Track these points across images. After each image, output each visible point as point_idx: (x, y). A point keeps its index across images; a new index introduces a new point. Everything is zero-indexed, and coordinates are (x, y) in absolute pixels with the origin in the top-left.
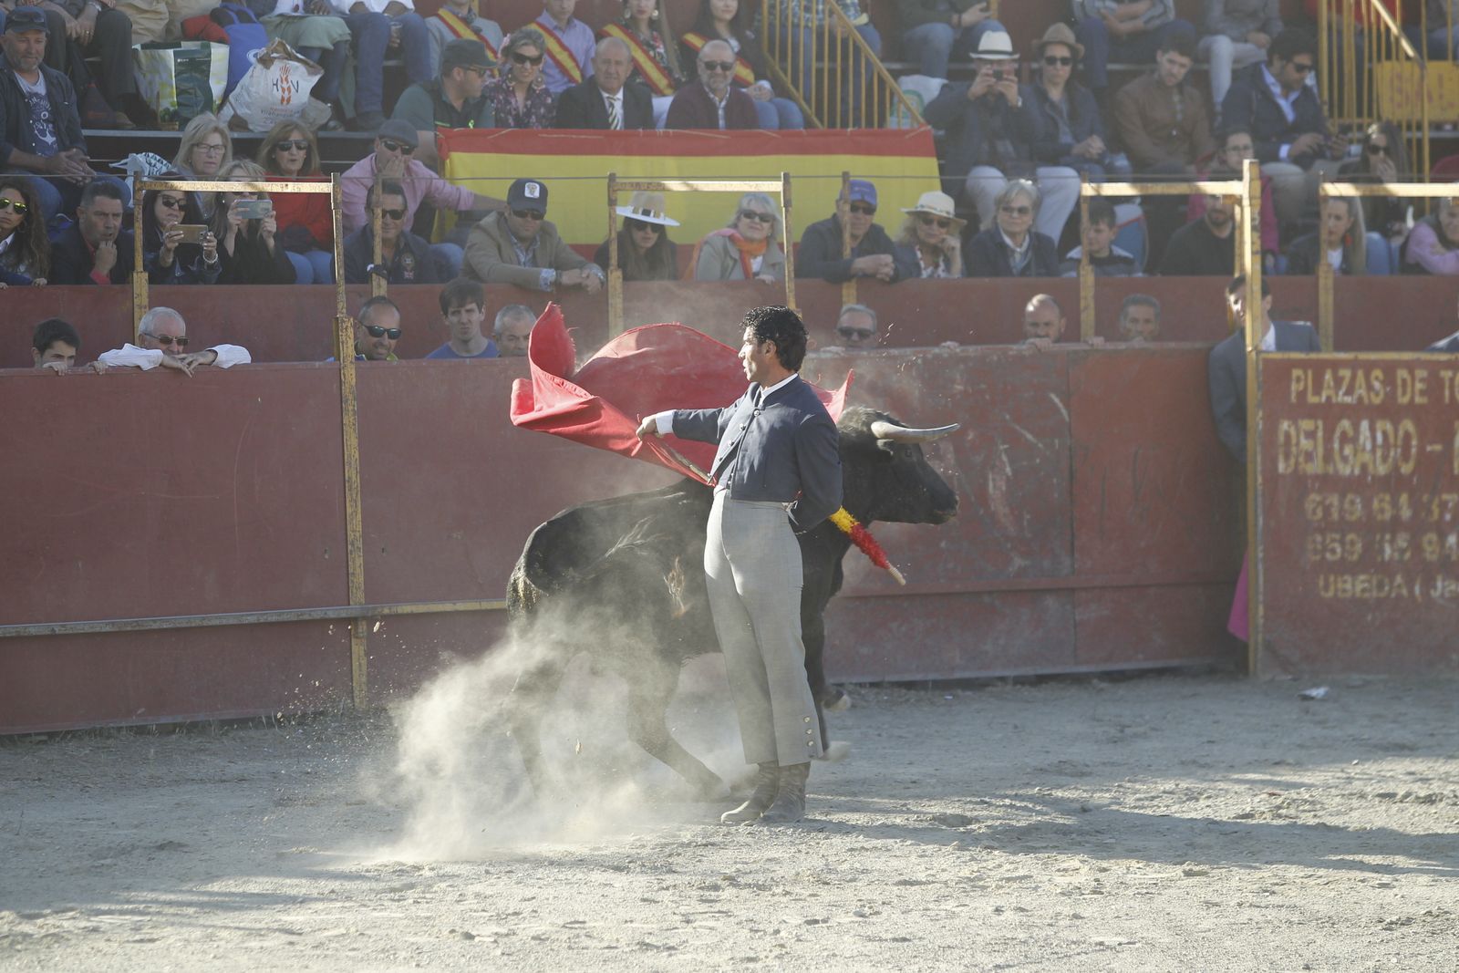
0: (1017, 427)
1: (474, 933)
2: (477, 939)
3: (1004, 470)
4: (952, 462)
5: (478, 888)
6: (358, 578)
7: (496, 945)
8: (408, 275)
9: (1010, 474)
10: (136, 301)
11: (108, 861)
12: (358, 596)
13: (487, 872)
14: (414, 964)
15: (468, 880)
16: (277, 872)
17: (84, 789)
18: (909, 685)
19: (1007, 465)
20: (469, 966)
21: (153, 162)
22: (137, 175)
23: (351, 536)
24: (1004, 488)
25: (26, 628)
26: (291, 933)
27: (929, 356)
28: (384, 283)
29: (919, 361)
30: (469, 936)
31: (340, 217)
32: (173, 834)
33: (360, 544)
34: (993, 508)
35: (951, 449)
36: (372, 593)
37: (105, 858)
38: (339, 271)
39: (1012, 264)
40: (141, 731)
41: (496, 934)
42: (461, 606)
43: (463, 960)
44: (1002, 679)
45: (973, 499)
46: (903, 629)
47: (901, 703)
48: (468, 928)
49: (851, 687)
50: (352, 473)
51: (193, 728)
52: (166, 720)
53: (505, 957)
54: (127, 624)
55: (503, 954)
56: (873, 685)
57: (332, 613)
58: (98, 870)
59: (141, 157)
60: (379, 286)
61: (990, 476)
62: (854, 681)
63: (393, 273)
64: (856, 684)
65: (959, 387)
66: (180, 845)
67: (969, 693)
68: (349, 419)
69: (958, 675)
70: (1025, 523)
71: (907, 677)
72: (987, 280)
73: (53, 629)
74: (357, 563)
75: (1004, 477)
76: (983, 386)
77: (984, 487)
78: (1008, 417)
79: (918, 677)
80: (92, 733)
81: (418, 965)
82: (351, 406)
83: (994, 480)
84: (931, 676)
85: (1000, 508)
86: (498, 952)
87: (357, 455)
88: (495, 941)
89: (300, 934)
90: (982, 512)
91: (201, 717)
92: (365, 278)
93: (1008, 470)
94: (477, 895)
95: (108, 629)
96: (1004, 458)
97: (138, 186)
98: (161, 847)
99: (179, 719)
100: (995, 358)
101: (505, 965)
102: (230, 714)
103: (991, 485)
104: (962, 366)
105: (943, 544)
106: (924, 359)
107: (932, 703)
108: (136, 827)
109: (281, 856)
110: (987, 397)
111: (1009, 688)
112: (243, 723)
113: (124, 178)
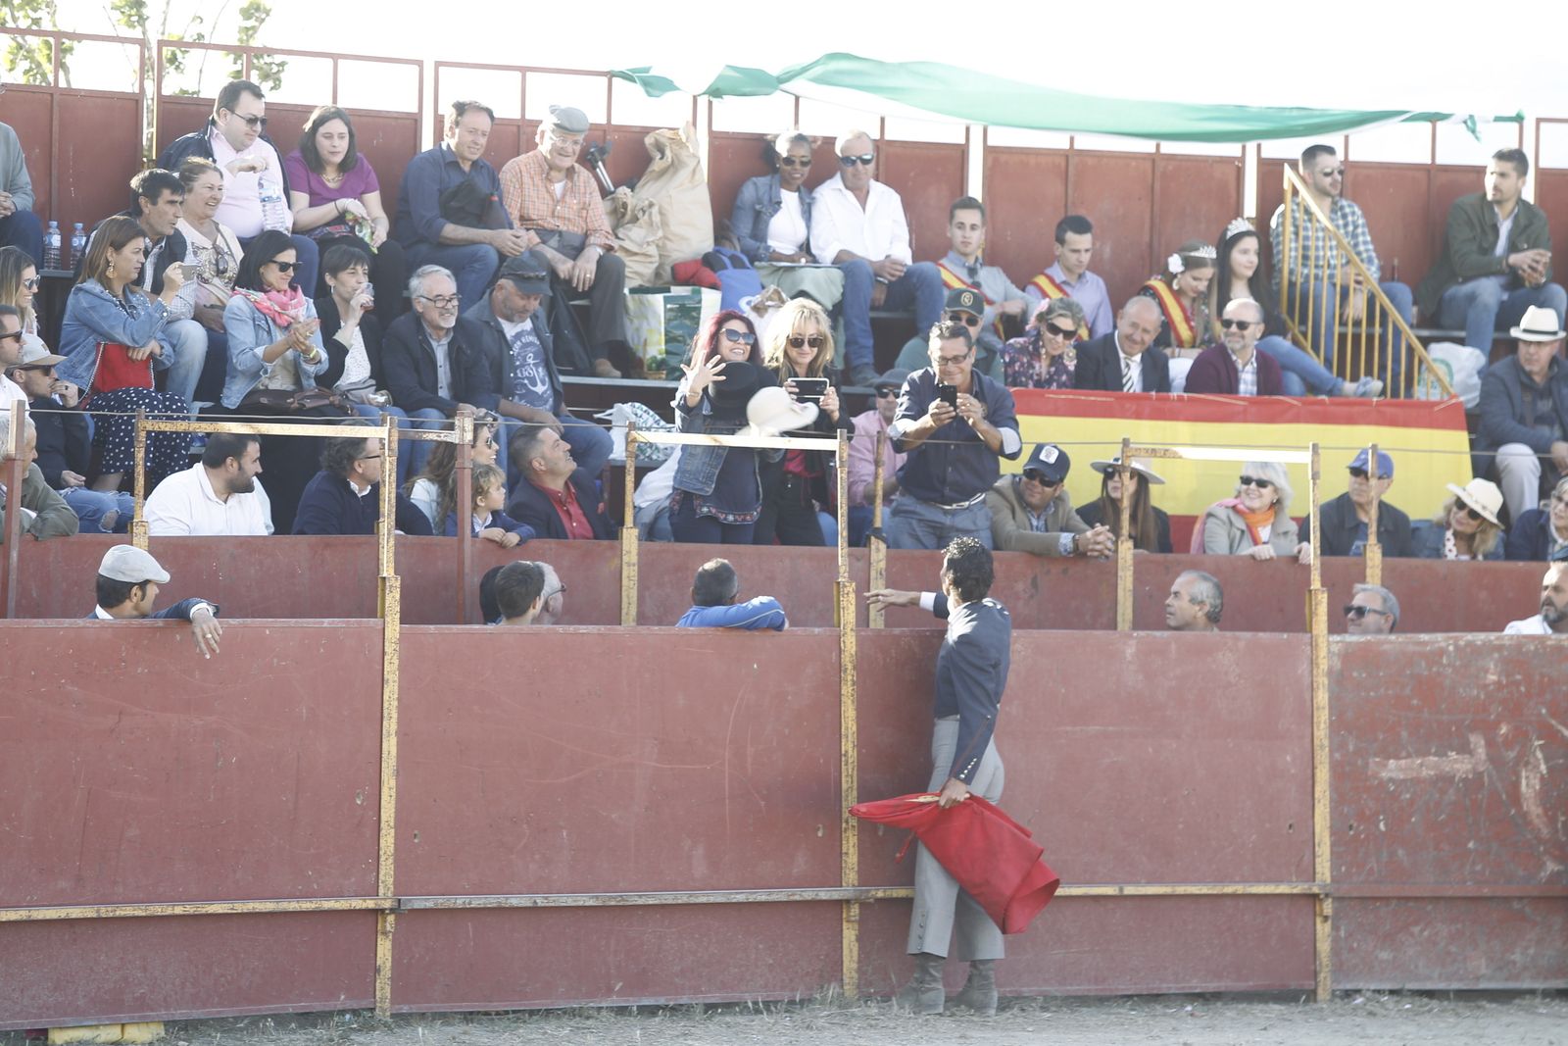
0: (1553, 722)
3: (1538, 768)
4: (1483, 757)
6: (851, 858)
9: (1545, 772)
10: (626, 559)
12: (851, 877)
18: (1430, 994)
19: (1542, 761)
21: (639, 412)
23: (845, 813)
24: (1537, 787)
25: (507, 898)
27: (1462, 643)
29: (1451, 648)
31: (845, 476)
33: (854, 822)
34: (1525, 808)
35: (1483, 742)
36: (866, 876)
39: (1550, 550)
40: (622, 1011)
44: (1532, 992)
45: (1504, 797)
46: (1426, 933)
47: (1423, 1013)
49: (1369, 994)
50: (849, 748)
51: (674, 1010)
52: (646, 1002)
54: (612, 899)
56: (1392, 992)
57: (823, 894)
59: (627, 408)
60: (878, 550)
61: (1524, 774)
62: (1373, 987)
64: (1374, 991)
65: (1492, 677)
67: (1494, 1005)
68: (848, 690)
69: (1482, 986)
70: (1560, 825)
71: (1429, 986)
72: (1521, 564)
73: (535, 902)
74: (851, 844)
75: (1538, 775)
76: (1519, 677)
77: (1516, 785)
78: (1544, 711)
79: (1442, 986)
80: (573, 1013)
82: (850, 675)
83: (1527, 778)
84: (1455, 986)
85: (1533, 808)
87: (854, 728)
90: (1513, 812)
91: (684, 1000)
93: (1543, 768)
95: (591, 903)
96: (1539, 755)
97: (632, 438)
99: (662, 1001)
100: (1532, 648)
102: (717, 997)
103: (1524, 782)
104: (1496, 655)
105: (1471, 845)
106: (1457, 647)
107: (1458, 1015)
110: (1523, 689)
111: (1538, 1000)
112: (728, 1007)
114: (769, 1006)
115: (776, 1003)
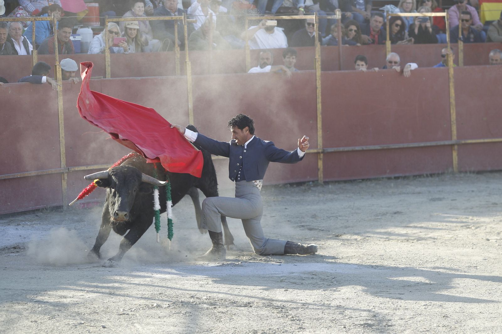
1: (490, 239)
2: (490, 241)
5: (491, 225)
6: (455, 132)
7: (496, 242)
8: (472, 40)
10: (387, 50)
11: (379, 217)
12: (455, 137)
13: (494, 221)
14: (471, 248)
15: (489, 223)
16: (429, 220)
17: (372, 196)
20: (488, 249)
21: (392, 7)
22: (388, 12)
23: (452, 120)
26: (435, 239)
28: (462, 43)
30: (488, 240)
31: (448, 23)
32: (399, 209)
33: (455, 122)
36: (459, 137)
37: (379, 216)
38: (448, 39)
40: (389, 178)
41: (496, 239)
42: (486, 140)
43: (486, 247)
48: (488, 237)
50: (453, 101)
51: (405, 178)
52: (397, 175)
53: (499, 246)
54: (385, 146)
55: (498, 245)
57: (447, 143)
58: (377, 220)
59: (389, 7)
60: (461, 44)
63: (466, 40)
66: (401, 212)
68: (451, 84)
74: (454, 128)
80: (375, 179)
81: (472, 249)
82: (452, 80)
86: (497, 244)
88: (496, 241)
89: (437, 239)
91: (407, 174)
92: (457, 42)
94: (491, 227)
97: (388, 15)
98: (395, 213)
99: (401, 175)
101: (499, 248)
102: (417, 173)
108: (388, 207)
109: (431, 216)
112: (420, 176)
113: (384, 13)
114: (431, 175)
115: (434, 174)
